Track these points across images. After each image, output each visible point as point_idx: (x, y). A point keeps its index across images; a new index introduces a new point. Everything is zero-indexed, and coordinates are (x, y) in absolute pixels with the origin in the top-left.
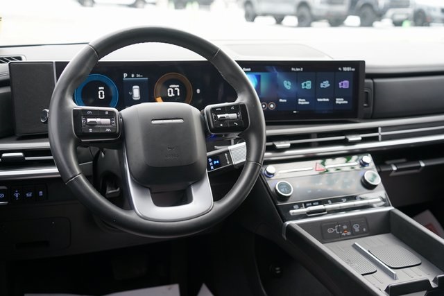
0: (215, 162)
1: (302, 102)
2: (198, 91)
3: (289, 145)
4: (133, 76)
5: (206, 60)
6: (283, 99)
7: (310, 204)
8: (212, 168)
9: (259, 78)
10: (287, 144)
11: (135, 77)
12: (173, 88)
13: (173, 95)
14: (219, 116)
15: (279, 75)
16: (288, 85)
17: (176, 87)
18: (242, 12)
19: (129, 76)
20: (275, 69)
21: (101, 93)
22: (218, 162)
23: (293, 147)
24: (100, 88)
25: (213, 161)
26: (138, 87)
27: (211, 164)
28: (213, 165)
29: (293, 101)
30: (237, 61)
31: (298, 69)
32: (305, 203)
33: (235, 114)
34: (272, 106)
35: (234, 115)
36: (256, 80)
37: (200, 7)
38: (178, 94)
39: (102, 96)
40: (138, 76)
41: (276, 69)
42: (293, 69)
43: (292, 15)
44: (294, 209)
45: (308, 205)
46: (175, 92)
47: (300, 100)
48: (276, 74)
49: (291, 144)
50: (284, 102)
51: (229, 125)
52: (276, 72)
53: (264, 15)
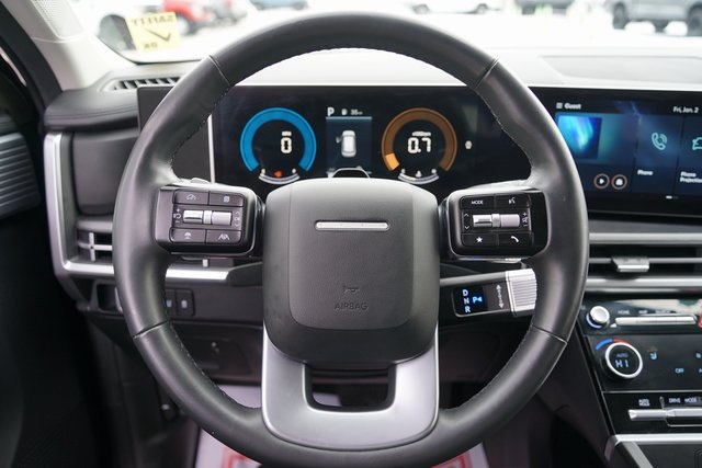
0: (475, 299)
1: (687, 177)
2: (469, 145)
3: (647, 267)
4: (344, 112)
5: (463, 84)
6: (644, 170)
7: (678, 400)
8: (468, 309)
9: (597, 125)
10: (643, 264)
11: (349, 114)
12: (420, 138)
13: (417, 150)
14: (476, 218)
15: (642, 121)
16: (660, 141)
17: (426, 136)
18: (609, 18)
19: (338, 113)
20: (634, 108)
21: (286, 142)
22: (480, 299)
23: (655, 270)
24: (284, 133)
25: (470, 297)
26: (352, 133)
27: (467, 301)
28: (471, 304)
29: (668, 175)
30: (532, 88)
31: (686, 110)
32: (666, 397)
33: (517, 217)
34: (619, 182)
35: (512, 219)
36: (591, 129)
37: (554, 12)
38: (429, 149)
39: (286, 148)
40: (354, 112)
41: (637, 106)
42: (675, 109)
43: (679, 20)
44: (638, 407)
45: (672, 400)
46: (423, 145)
47: (683, 174)
48: (637, 117)
49: (651, 265)
50: (648, 176)
51: (498, 242)
52: (636, 113)
53: (640, 20)
